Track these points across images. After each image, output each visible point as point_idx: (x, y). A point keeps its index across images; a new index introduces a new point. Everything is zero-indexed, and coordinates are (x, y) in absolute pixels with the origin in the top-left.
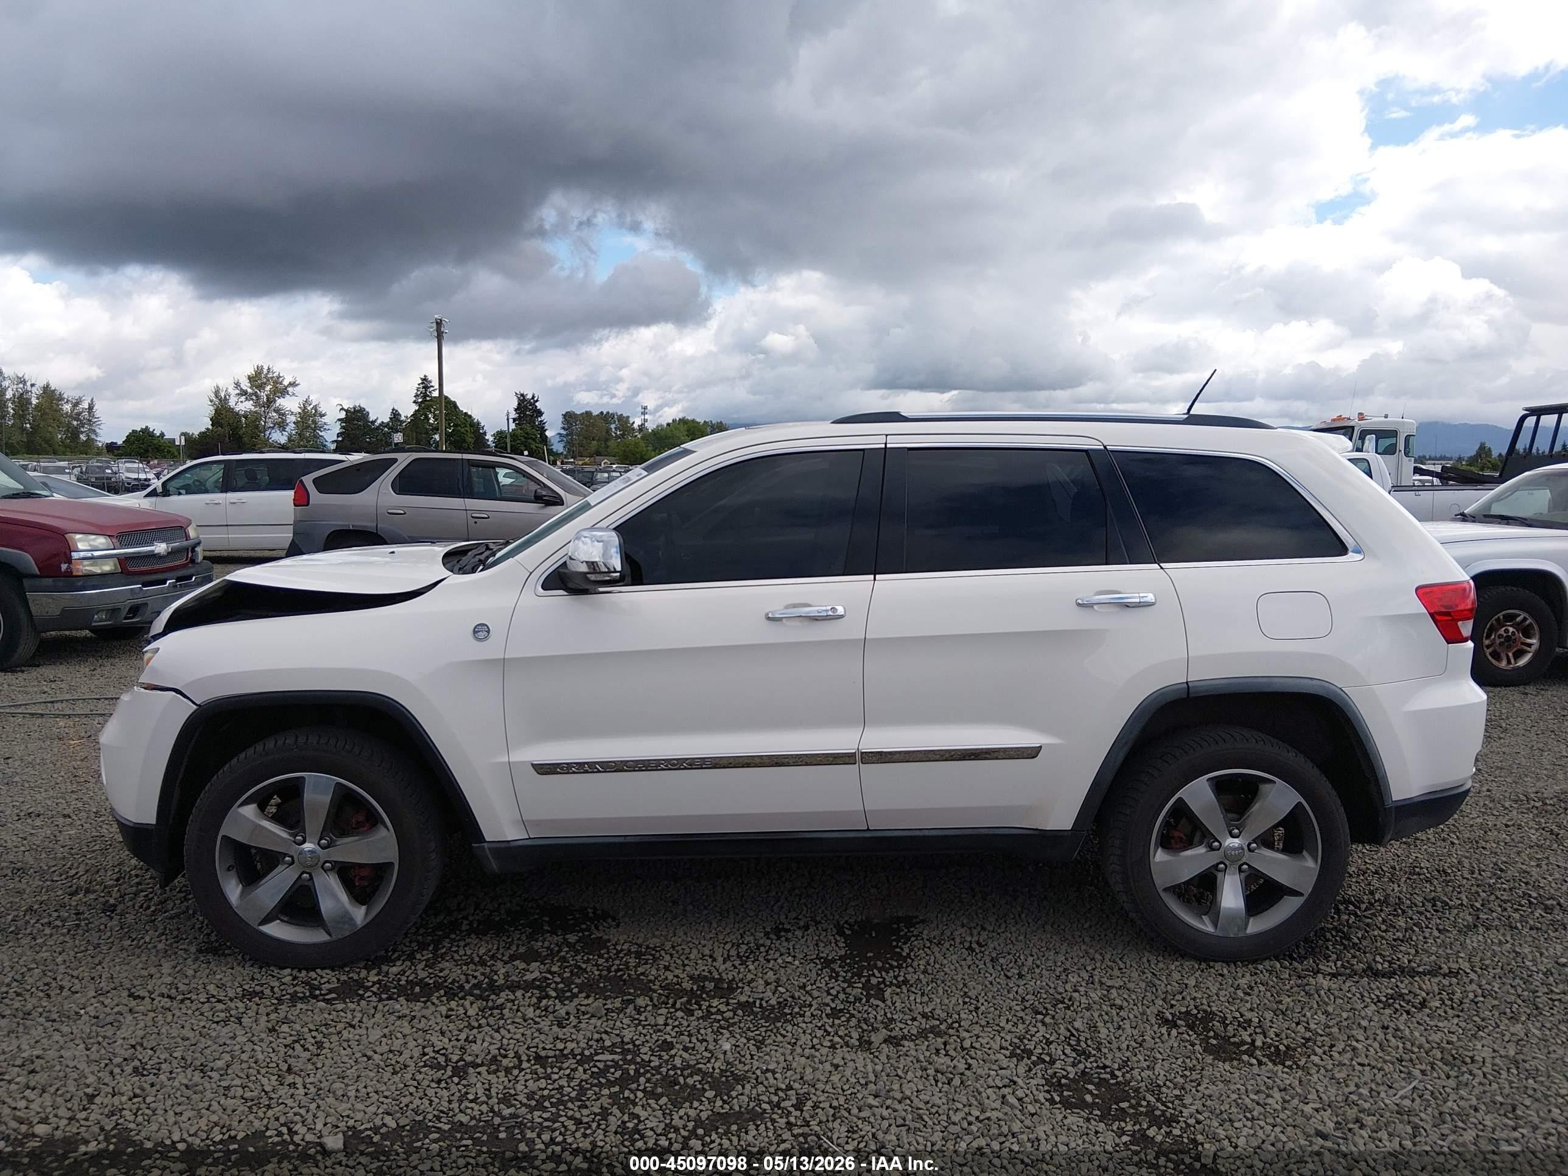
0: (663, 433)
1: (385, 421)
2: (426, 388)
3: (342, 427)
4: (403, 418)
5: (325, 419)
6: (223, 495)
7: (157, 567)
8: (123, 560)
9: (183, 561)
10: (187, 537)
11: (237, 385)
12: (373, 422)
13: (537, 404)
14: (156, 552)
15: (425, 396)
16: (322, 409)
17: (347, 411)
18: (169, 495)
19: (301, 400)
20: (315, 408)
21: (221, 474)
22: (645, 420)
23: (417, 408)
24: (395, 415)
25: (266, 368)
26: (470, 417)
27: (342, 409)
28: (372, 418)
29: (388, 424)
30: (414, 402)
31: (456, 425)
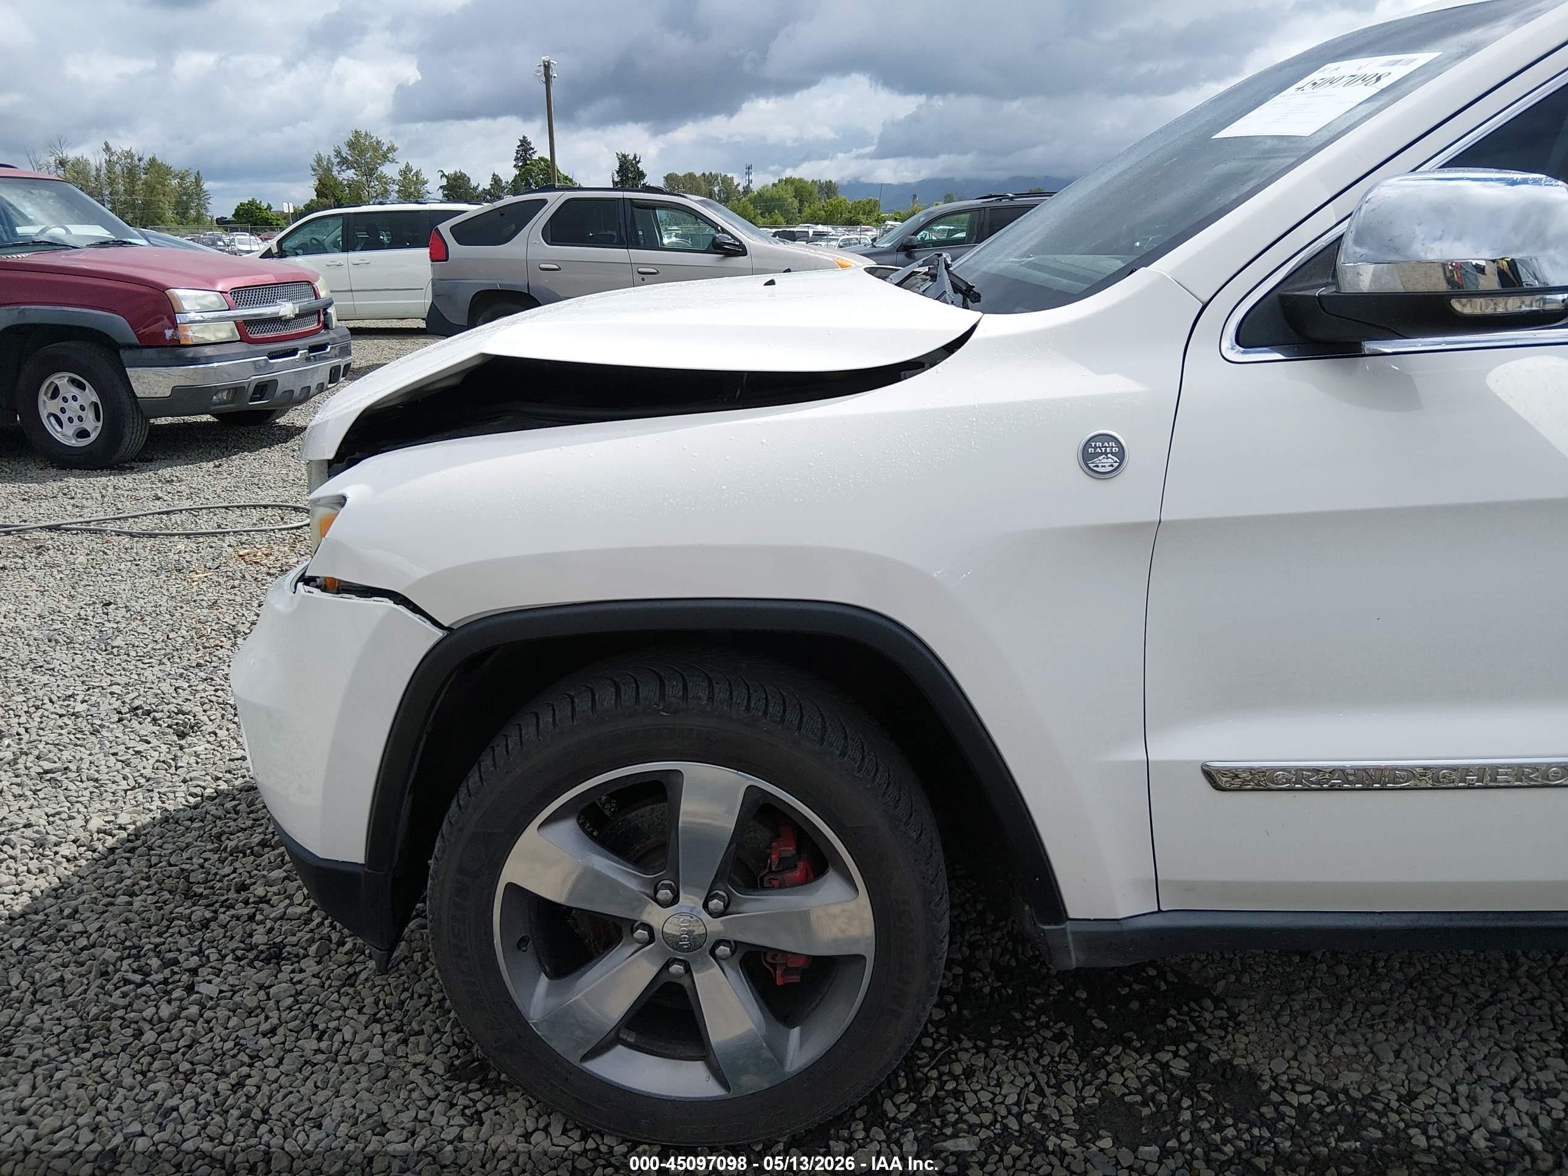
0: (768, 195)
1: (487, 186)
2: (526, 150)
4: (503, 184)
5: (428, 187)
6: (344, 255)
7: (284, 333)
8: (245, 326)
9: (314, 326)
10: (317, 296)
11: (338, 153)
12: (475, 188)
13: (639, 165)
14: (281, 314)
15: (525, 158)
16: (424, 176)
17: (448, 178)
18: (286, 256)
19: (402, 166)
20: (417, 174)
21: (339, 231)
22: (750, 182)
23: (517, 173)
24: (496, 180)
25: (363, 132)
27: (443, 175)
28: (473, 183)
30: (515, 166)
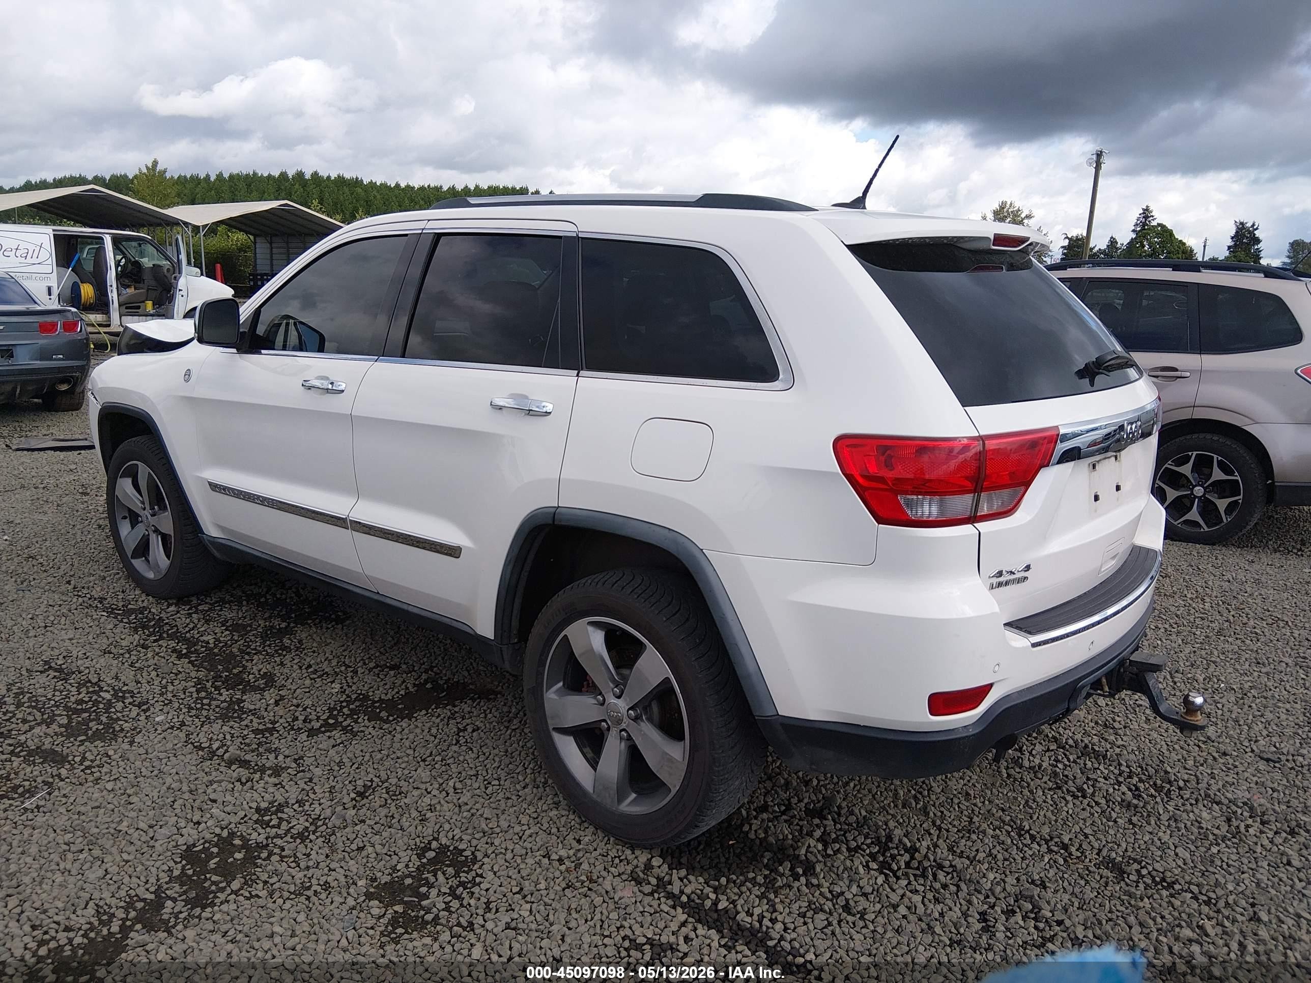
1: (1102, 248)
2: (1146, 217)
3: (1064, 254)
4: (1119, 245)
5: (1050, 247)
12: (1091, 249)
13: (1255, 232)
15: (1144, 224)
16: (1049, 238)
17: (1070, 239)
23: (1134, 236)
24: (1113, 242)
25: (1009, 203)
26: (1184, 244)
27: (1067, 238)
28: (1092, 245)
29: (1105, 250)
30: (1133, 231)
31: (1169, 253)
